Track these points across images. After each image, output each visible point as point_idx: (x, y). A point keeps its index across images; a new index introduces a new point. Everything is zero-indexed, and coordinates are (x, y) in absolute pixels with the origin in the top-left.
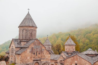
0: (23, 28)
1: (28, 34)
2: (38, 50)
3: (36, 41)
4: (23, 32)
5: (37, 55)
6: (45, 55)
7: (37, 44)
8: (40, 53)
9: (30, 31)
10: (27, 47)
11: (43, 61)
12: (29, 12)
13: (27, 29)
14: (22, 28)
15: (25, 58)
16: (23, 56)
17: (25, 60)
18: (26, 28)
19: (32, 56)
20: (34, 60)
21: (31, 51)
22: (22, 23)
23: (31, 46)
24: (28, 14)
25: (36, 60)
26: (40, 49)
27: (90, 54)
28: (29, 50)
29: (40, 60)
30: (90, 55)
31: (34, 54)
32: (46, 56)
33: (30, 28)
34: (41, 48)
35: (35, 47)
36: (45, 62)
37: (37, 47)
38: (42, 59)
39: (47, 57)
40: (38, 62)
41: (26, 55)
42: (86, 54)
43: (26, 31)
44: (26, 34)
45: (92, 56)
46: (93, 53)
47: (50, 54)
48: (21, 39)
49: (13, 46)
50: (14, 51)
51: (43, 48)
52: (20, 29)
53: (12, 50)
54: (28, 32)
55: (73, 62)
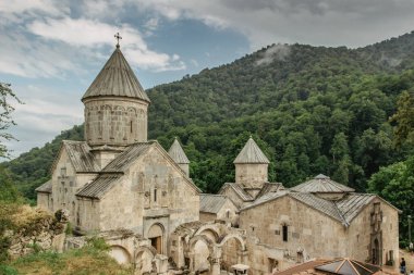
0: (101, 103)
1: (119, 123)
2: (160, 181)
3: (152, 149)
4: (101, 118)
5: (157, 199)
6: (181, 200)
7: (155, 160)
8: (167, 191)
9: (126, 114)
10: (122, 173)
11: (178, 219)
12: (118, 46)
13: (116, 107)
14: (97, 104)
15: (115, 211)
16: (110, 206)
17: (118, 217)
18: (113, 103)
19: (139, 202)
20: (148, 218)
21: (136, 183)
22: (96, 83)
23: (136, 166)
25: (154, 218)
26: (167, 179)
27: (325, 190)
28: (128, 183)
29: (168, 216)
30: (326, 196)
31: (147, 195)
32: (185, 201)
33: (126, 105)
34: (170, 176)
35: (150, 169)
36: (183, 220)
37: (157, 173)
38: (173, 212)
39: (189, 206)
40: (162, 221)
41: (119, 199)
42: (314, 194)
43: (112, 113)
44: (113, 123)
45: (331, 197)
46: (335, 190)
47: (198, 193)
48: (94, 142)
49: (65, 169)
50: (71, 184)
51: (177, 174)
52: (90, 105)
53: (61, 180)
54: (121, 117)
55: (275, 220)
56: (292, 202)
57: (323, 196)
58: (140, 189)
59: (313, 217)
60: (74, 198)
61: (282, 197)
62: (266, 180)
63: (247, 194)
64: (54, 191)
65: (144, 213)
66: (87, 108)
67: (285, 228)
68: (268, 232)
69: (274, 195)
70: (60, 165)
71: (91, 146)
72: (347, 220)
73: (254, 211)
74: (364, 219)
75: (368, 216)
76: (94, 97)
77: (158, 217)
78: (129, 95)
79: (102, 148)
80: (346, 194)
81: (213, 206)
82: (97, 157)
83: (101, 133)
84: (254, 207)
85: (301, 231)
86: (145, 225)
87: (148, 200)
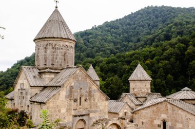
0: (46, 42)
1: (57, 55)
2: (83, 92)
3: (78, 71)
4: (45, 52)
5: (82, 104)
6: (97, 104)
7: (80, 78)
8: (87, 98)
9: (62, 49)
10: (60, 87)
11: (95, 117)
12: (56, 7)
13: (55, 45)
14: (43, 43)
15: (55, 111)
16: (52, 108)
17: (56, 115)
18: (54, 42)
19: (70, 105)
20: (76, 116)
21: (68, 94)
22: (43, 30)
23: (68, 82)
24: (56, 11)
25: (79, 116)
26: (88, 90)
28: (63, 93)
29: (88, 115)
31: (75, 101)
32: (99, 104)
33: (62, 43)
34: (90, 88)
35: (77, 84)
36: (98, 117)
37: (82, 87)
38: (91, 112)
39: (101, 108)
40: (84, 118)
41: (58, 103)
43: (53, 48)
44: (53, 55)
47: (107, 99)
48: (42, 66)
49: (23, 84)
50: (27, 94)
51: (94, 87)
52: (39, 44)
53: (20, 91)
54: (59, 51)
55: (157, 117)
56: (169, 106)
57: (188, 102)
58: (70, 96)
59: (184, 116)
60: (28, 103)
61: (162, 102)
62: (150, 91)
63: (138, 100)
64: (16, 98)
65: (73, 113)
66: (37, 45)
67: (164, 123)
68: (153, 126)
69: (156, 101)
70: (20, 81)
71: (39, 69)
73: (144, 112)
76: (42, 38)
77: (82, 116)
78: (64, 37)
79: (46, 70)
81: (116, 108)
82: (43, 76)
83: (46, 61)
84: (143, 109)
85: (175, 125)
86: (73, 120)
87: (76, 104)
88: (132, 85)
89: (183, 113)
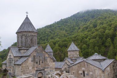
0: (22, 34)
1: (28, 40)
2: (41, 58)
3: (38, 48)
4: (22, 39)
5: (40, 64)
7: (39, 51)
8: (43, 61)
9: (30, 37)
10: (28, 56)
11: (47, 71)
12: (27, 16)
13: (27, 35)
14: (20, 34)
15: (26, 68)
16: (24, 67)
17: (27, 71)
20: (37, 71)
22: (20, 28)
23: (33, 54)
24: (27, 18)
25: (39, 70)
26: (43, 57)
27: (97, 59)
28: (30, 59)
29: (44, 70)
31: (37, 63)
32: (49, 64)
33: (30, 34)
35: (37, 54)
36: (49, 71)
37: (40, 55)
38: (46, 68)
39: (51, 66)
40: (42, 71)
41: (27, 65)
42: (93, 60)
43: (25, 37)
44: (26, 40)
45: (99, 61)
46: (100, 58)
47: (54, 61)
48: (20, 46)
49: (11, 56)
50: (12, 61)
51: (47, 56)
52: (18, 35)
53: (9, 60)
54: (28, 38)
55: (80, 69)
56: (85, 63)
58: (34, 60)
59: (93, 68)
60: (13, 65)
61: (82, 62)
62: (78, 56)
63: (72, 61)
64: (7, 63)
65: (36, 69)
67: (84, 72)
68: (79, 74)
70: (9, 54)
71: (19, 48)
72: (104, 69)
73: (74, 67)
74: (110, 68)
75: (112, 67)
76: (20, 32)
77: (41, 70)
78: (30, 31)
79: (22, 48)
80: (104, 60)
81: (60, 65)
82: (21, 51)
83: (22, 43)
84: (73, 65)
85: (89, 73)
86: (36, 73)
87: (37, 65)
88: (69, 53)
89: (92, 67)
